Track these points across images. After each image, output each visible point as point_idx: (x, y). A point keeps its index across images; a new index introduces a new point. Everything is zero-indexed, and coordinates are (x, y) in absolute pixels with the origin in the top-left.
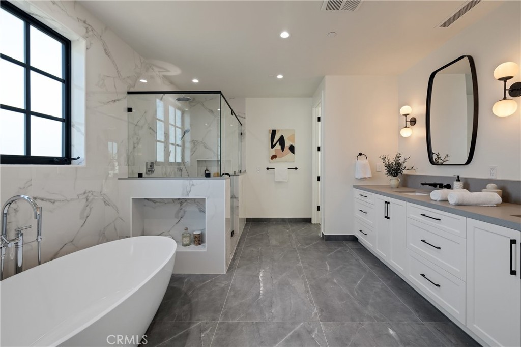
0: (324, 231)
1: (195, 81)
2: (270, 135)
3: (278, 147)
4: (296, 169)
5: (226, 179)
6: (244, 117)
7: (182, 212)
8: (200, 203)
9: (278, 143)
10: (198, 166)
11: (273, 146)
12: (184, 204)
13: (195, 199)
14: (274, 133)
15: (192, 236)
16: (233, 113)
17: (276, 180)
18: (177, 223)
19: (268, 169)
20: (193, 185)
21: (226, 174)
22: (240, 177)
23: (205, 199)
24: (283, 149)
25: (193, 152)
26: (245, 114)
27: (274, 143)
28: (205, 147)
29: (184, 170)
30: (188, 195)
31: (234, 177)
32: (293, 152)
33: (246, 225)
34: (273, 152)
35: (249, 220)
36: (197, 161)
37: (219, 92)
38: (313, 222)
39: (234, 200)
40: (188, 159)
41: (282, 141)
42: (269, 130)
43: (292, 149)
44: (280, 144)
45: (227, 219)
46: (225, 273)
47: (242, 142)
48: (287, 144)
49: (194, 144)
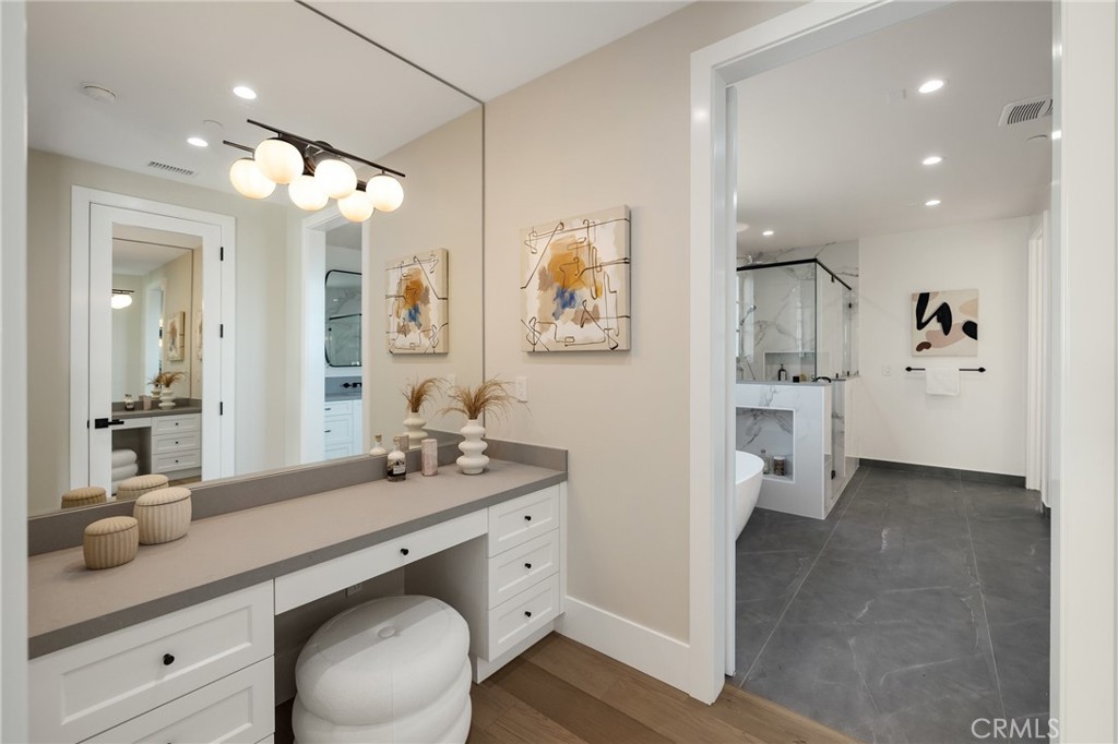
0: (1047, 500)
1: (768, 233)
2: (916, 303)
3: (935, 325)
4: (982, 370)
5: (822, 385)
6: (855, 273)
7: (756, 427)
8: (784, 417)
9: (935, 318)
10: (767, 363)
11: (920, 326)
12: (759, 418)
13: (776, 411)
14: (923, 299)
15: (771, 463)
16: (834, 277)
17: (928, 392)
18: (749, 442)
19: (909, 369)
20: (775, 392)
21: (824, 378)
22: (848, 384)
23: (792, 412)
24: (947, 329)
25: (758, 340)
26: (857, 269)
27: (924, 319)
28: (780, 331)
29: (746, 370)
30: (768, 405)
31: (837, 383)
32: (975, 336)
33: (859, 470)
34: (922, 336)
35: (864, 463)
36: (766, 354)
37: (815, 260)
38: (1030, 485)
39: (837, 421)
40: (749, 351)
41: (944, 314)
42: (913, 295)
43: (971, 329)
44: (939, 321)
45: (826, 456)
46: (823, 518)
47: (850, 319)
48: (958, 320)
49: (761, 326)
